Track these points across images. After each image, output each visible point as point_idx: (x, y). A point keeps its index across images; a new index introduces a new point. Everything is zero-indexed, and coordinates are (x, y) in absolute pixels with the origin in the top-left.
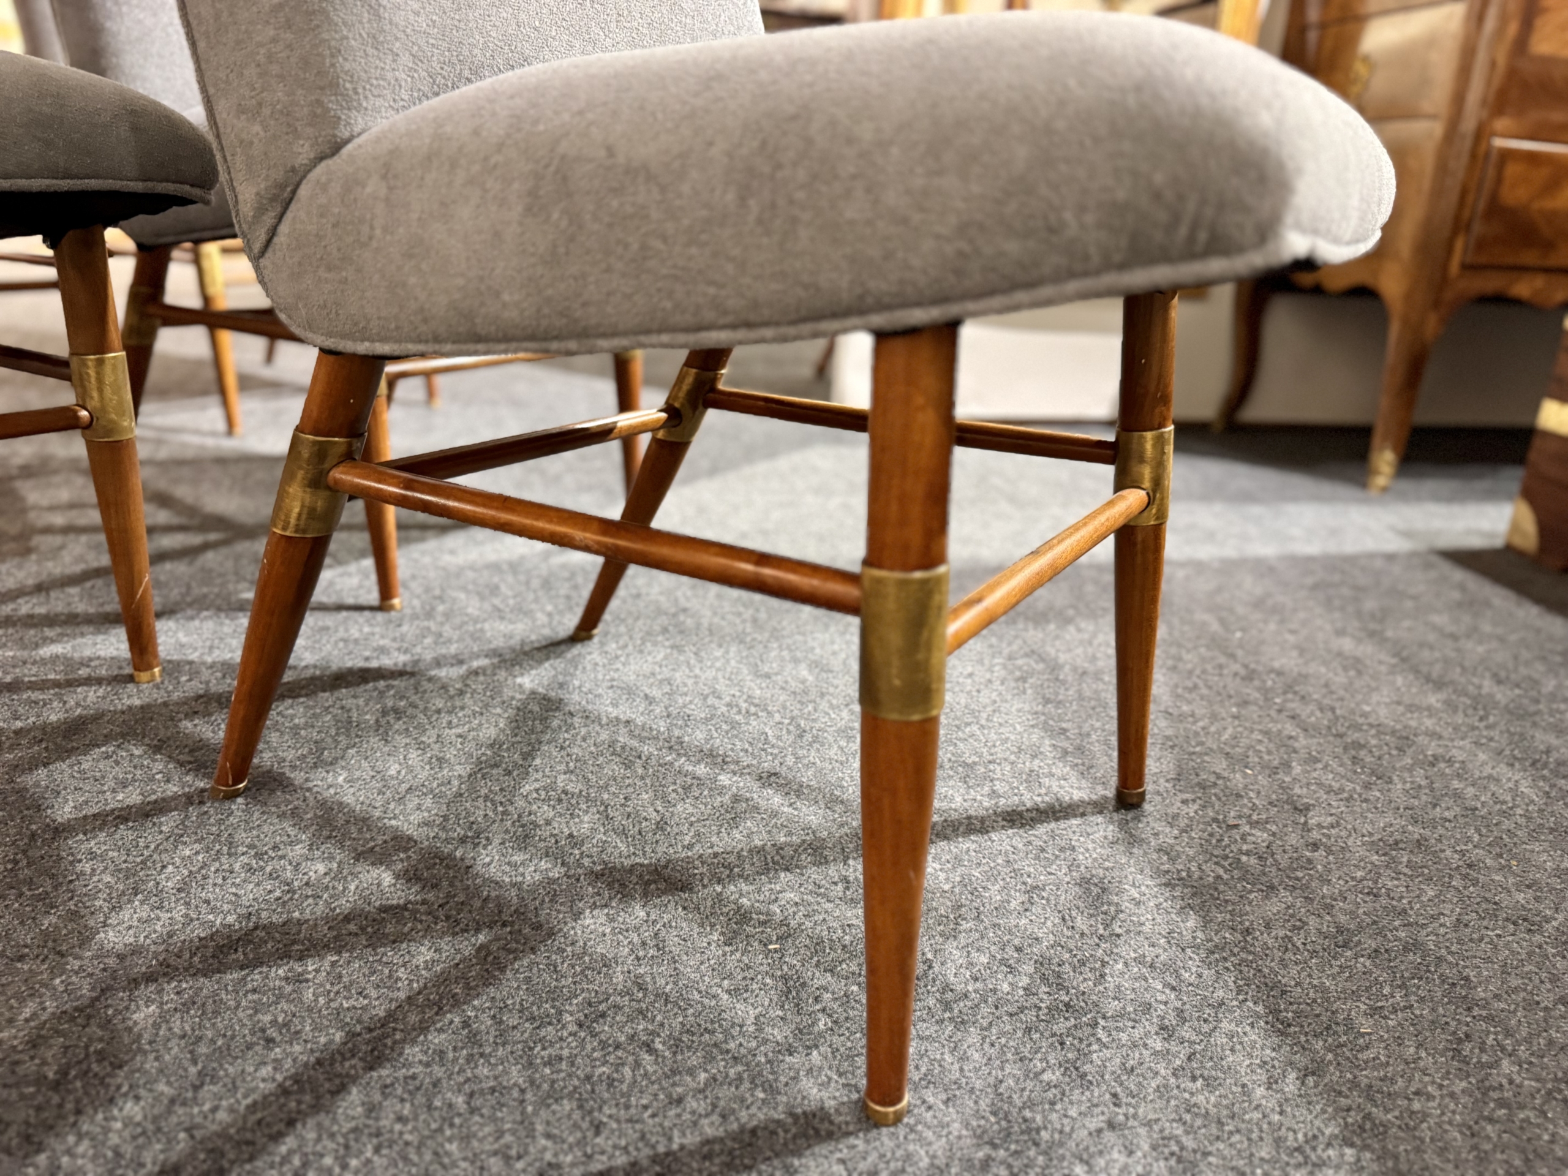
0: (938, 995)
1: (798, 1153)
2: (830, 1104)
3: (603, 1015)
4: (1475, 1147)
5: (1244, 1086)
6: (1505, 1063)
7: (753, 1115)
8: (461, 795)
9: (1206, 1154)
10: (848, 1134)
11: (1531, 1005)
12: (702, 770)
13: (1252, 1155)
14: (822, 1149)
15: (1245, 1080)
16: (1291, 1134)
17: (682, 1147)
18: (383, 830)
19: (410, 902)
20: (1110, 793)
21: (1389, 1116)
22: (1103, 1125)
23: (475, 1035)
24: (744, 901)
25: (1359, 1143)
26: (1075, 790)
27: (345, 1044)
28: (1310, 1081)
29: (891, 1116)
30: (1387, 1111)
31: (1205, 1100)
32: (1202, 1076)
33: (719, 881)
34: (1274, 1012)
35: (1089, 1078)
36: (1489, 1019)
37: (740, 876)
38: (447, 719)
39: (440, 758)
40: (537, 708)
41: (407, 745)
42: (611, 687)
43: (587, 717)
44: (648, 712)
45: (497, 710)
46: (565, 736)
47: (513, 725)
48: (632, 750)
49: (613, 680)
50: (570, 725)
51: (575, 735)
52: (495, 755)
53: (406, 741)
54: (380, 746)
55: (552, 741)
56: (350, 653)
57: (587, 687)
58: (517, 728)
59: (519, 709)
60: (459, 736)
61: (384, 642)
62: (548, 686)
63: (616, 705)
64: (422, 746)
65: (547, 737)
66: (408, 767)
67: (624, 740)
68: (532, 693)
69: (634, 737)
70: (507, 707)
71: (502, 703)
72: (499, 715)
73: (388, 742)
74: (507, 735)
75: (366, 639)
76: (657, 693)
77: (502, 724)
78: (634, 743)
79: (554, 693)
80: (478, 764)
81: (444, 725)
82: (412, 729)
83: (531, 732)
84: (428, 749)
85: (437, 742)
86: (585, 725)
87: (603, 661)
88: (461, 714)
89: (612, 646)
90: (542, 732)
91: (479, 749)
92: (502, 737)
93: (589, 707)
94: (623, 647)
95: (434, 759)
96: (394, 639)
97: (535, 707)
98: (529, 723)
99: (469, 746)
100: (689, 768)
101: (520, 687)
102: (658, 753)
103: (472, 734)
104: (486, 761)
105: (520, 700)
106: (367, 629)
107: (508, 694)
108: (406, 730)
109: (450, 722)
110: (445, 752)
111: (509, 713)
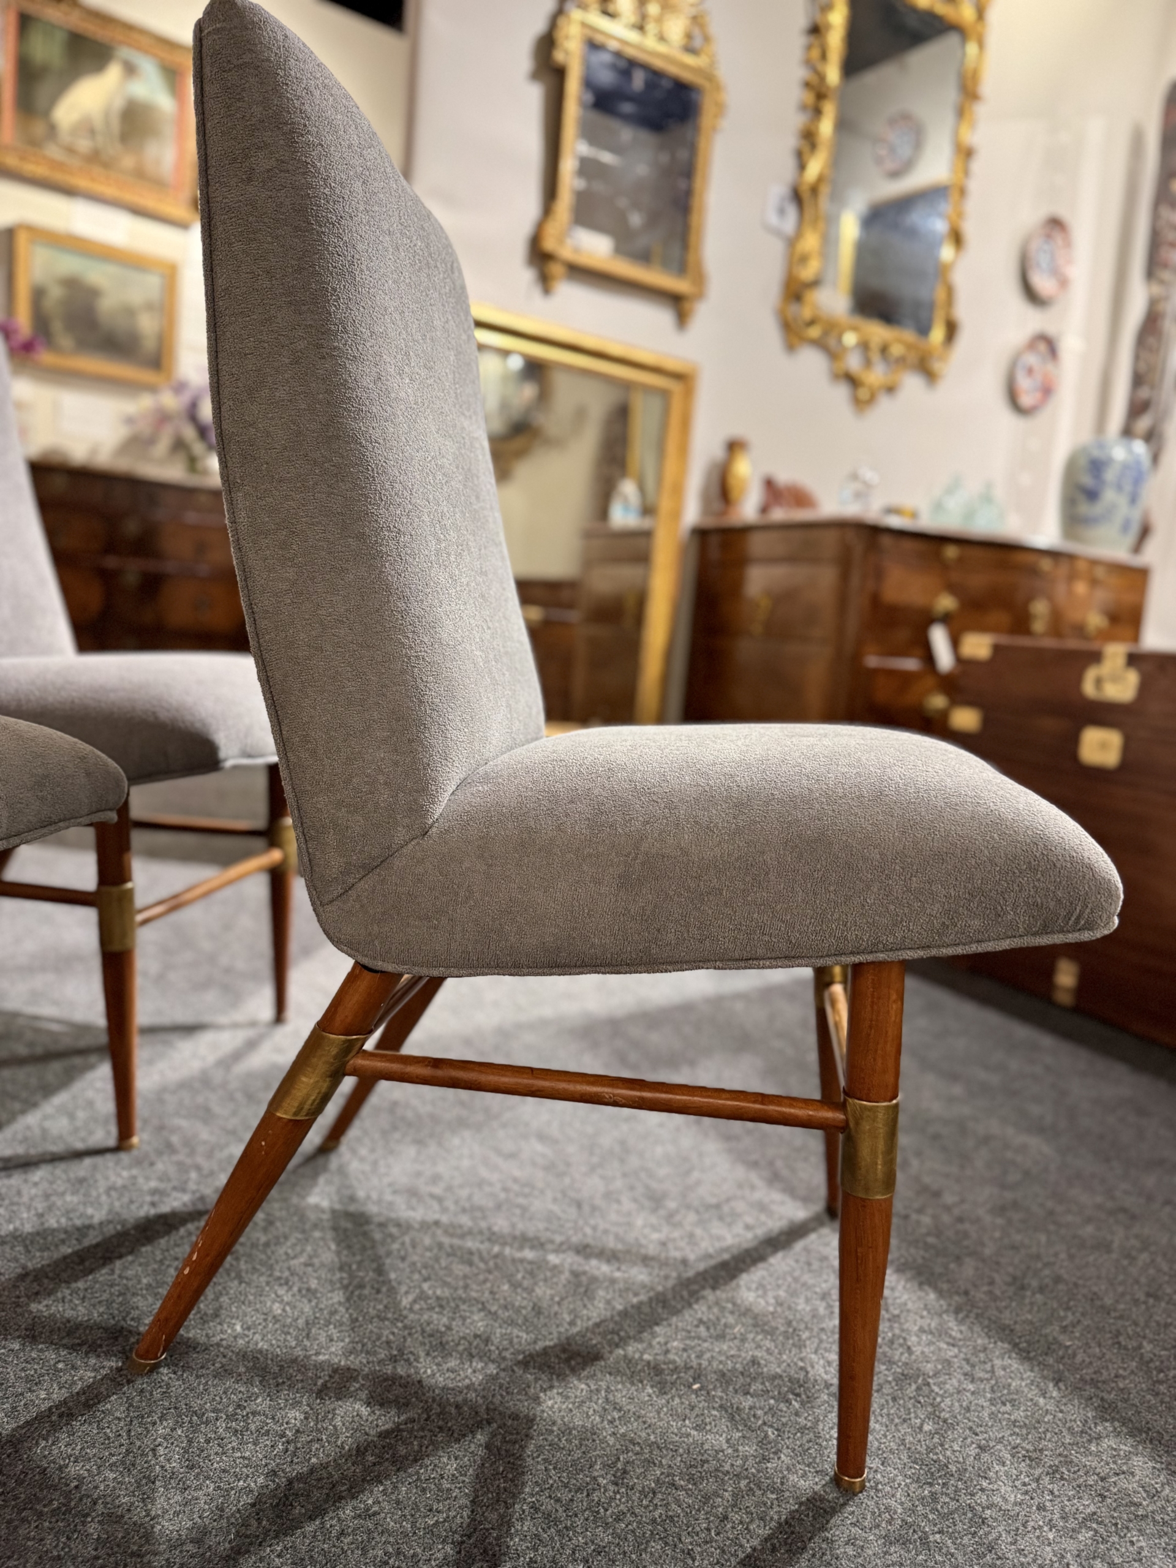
0: (826, 1391)
1: (823, 1528)
2: (817, 1488)
3: (625, 1472)
4: (1162, 1402)
5: (1032, 1400)
6: (1145, 1343)
7: (779, 1513)
8: (357, 1320)
9: (1041, 1451)
10: (844, 1505)
11: (1136, 1302)
12: (529, 1254)
13: (1063, 1443)
14: (836, 1520)
15: (1029, 1396)
16: (1073, 1423)
17: (754, 1549)
18: (320, 1366)
19: (399, 1424)
20: (818, 1206)
21: (1112, 1396)
22: (977, 1450)
23: (549, 1515)
24: (646, 1357)
25: (1108, 1417)
26: (799, 1213)
27: (459, 1552)
28: (1061, 1385)
29: (858, 1485)
30: (1109, 1393)
31: (1019, 1415)
32: (1007, 1400)
33: (617, 1346)
34: (1016, 1345)
35: (950, 1421)
36: (1121, 1317)
37: (629, 1337)
38: (281, 1251)
39: (308, 1290)
40: (349, 1225)
41: (268, 1283)
42: (395, 1192)
43: (398, 1225)
44: (444, 1210)
45: (317, 1234)
46: (395, 1246)
47: (343, 1245)
48: (460, 1248)
49: (390, 1185)
50: (391, 1235)
51: (403, 1244)
52: (352, 1276)
53: (263, 1279)
54: (245, 1289)
55: (389, 1254)
56: (131, 1202)
57: (374, 1196)
58: (349, 1247)
59: (335, 1229)
60: (306, 1265)
61: (153, 1184)
62: (341, 1202)
63: (413, 1209)
64: (283, 1281)
65: (382, 1251)
66: (288, 1304)
67: (446, 1241)
68: (333, 1212)
69: (452, 1235)
70: (323, 1229)
71: (315, 1226)
72: (323, 1239)
73: (248, 1284)
74: (347, 1256)
75: (134, 1184)
76: (437, 1190)
77: (333, 1247)
78: (456, 1242)
79: (352, 1208)
80: (345, 1288)
81: (284, 1257)
82: (258, 1267)
83: (364, 1249)
84: (290, 1283)
85: (292, 1274)
86: (404, 1234)
87: (367, 1168)
88: (289, 1244)
89: (363, 1151)
90: (373, 1247)
91: (334, 1274)
92: (344, 1259)
93: (393, 1215)
94: (373, 1150)
95: (304, 1292)
96: (161, 1179)
97: (347, 1225)
98: (355, 1240)
99: (323, 1273)
100: (518, 1255)
101: (317, 1207)
102: (484, 1247)
103: (316, 1261)
104: (350, 1284)
105: (328, 1220)
106: (125, 1174)
107: (312, 1216)
108: (254, 1268)
109: (286, 1254)
110: (307, 1283)
111: (330, 1235)
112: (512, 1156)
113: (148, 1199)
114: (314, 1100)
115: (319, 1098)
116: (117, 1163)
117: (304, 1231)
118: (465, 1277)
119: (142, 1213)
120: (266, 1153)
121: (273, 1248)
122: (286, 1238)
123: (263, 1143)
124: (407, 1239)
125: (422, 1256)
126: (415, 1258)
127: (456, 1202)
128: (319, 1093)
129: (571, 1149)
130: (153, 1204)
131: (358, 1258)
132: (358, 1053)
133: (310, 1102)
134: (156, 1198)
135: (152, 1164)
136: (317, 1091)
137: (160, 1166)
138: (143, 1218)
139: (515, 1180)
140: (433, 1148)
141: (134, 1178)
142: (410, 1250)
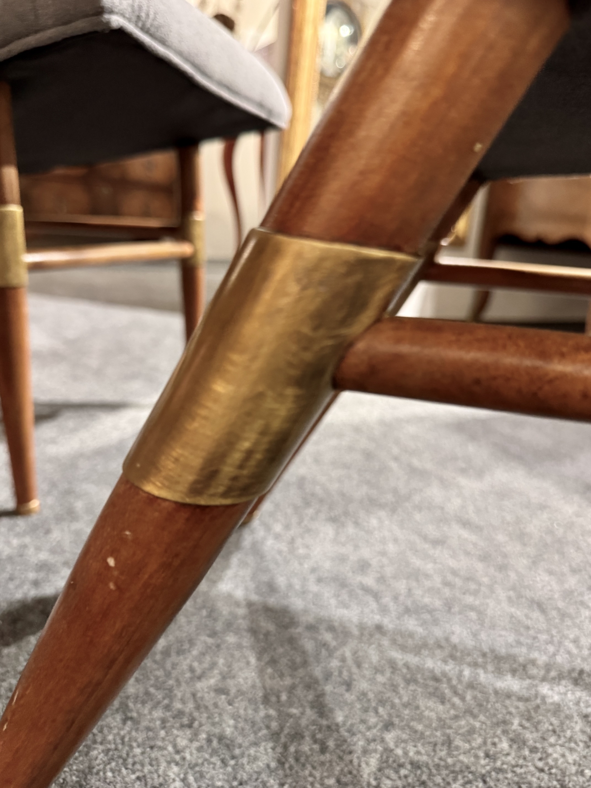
12: (512, 684)
38: (185, 663)
39: (221, 738)
40: (271, 627)
41: (164, 721)
42: (319, 580)
43: (331, 628)
44: (384, 610)
45: (231, 639)
46: (335, 663)
47: (266, 658)
48: (419, 669)
49: (313, 570)
50: (325, 645)
51: (343, 660)
52: (283, 716)
53: (158, 714)
54: (129, 733)
55: (328, 676)
56: (11, 579)
57: (297, 584)
58: (273, 662)
59: (254, 631)
60: (220, 691)
61: (43, 556)
62: (258, 590)
63: (346, 606)
64: (185, 721)
65: (318, 672)
66: (192, 767)
67: (397, 655)
68: (250, 605)
69: (403, 648)
70: (237, 632)
71: (229, 625)
72: (239, 646)
73: (136, 722)
74: (272, 678)
75: (21, 556)
76: (369, 581)
77: (253, 660)
78: (413, 660)
79: (272, 601)
80: (275, 736)
81: (188, 675)
82: (152, 690)
83: (294, 667)
84: (196, 724)
85: (198, 708)
86: (343, 643)
87: (284, 547)
88: (195, 652)
89: (278, 528)
90: (305, 663)
91: (256, 710)
92: (269, 683)
93: (323, 613)
94: (287, 527)
95: (215, 743)
96: (53, 551)
97: (268, 626)
98: (281, 650)
99: (241, 706)
100: (500, 684)
101: (229, 597)
102: (450, 668)
103: (230, 683)
104: (282, 728)
105: (244, 618)
106: (15, 542)
107: (225, 610)
108: (147, 693)
109: (192, 670)
110: (220, 723)
111: (247, 641)
112: (437, 542)
113: (32, 575)
114: (249, 453)
115: (264, 446)
116: (10, 529)
117: (213, 634)
118: (442, 724)
119: (19, 595)
120: (118, 588)
121: (174, 658)
122: (192, 642)
123: (111, 562)
124: (347, 652)
125: (372, 680)
126: (363, 685)
127: (396, 598)
128: (263, 433)
129: (501, 538)
130: (36, 583)
131: (288, 681)
132: (378, 320)
133: (236, 456)
134: (42, 575)
135: (48, 532)
136: (258, 424)
137: (56, 535)
138: (19, 601)
139: (454, 573)
140: (351, 530)
141: (25, 546)
142: (355, 670)
